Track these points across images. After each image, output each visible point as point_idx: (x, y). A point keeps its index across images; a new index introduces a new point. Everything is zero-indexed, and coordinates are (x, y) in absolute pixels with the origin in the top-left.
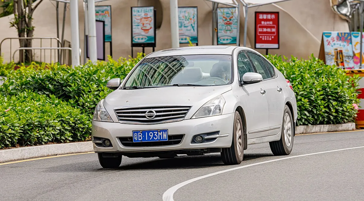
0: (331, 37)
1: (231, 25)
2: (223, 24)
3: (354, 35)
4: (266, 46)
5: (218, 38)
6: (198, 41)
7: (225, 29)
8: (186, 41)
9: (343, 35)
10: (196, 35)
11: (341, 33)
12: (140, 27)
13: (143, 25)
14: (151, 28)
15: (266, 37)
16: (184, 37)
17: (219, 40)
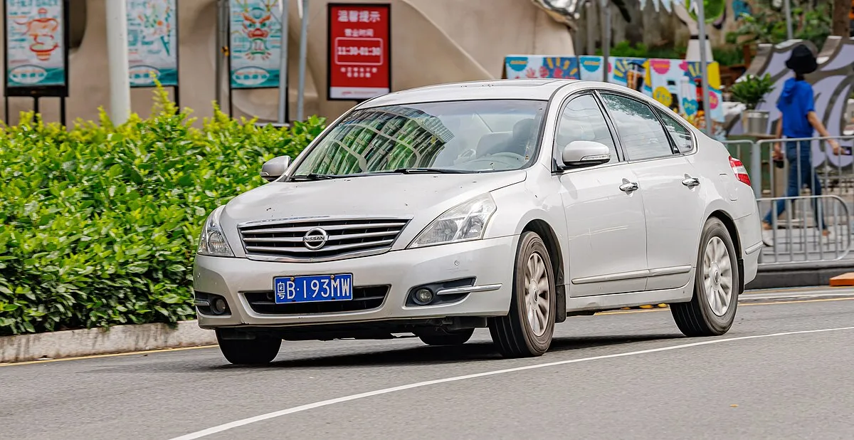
0: (527, 68)
1: (264, 39)
2: (246, 36)
3: (586, 63)
4: (356, 93)
5: (230, 74)
6: (178, 80)
7: (250, 49)
8: (148, 81)
9: (558, 64)
10: (174, 66)
11: (554, 60)
12: (26, 44)
13: (35, 39)
14: (56, 46)
15: (362, 70)
16: (143, 70)
17: (234, 77)
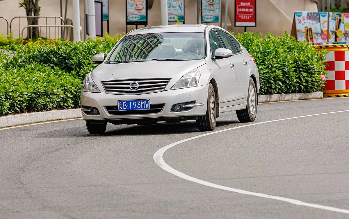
0: (302, 16)
1: (213, 5)
2: (207, 5)
3: (322, 14)
4: (244, 24)
5: (202, 17)
6: (184, 20)
7: (208, 9)
8: (174, 20)
9: (312, 15)
10: (183, 15)
11: (311, 13)
12: (133, 7)
13: (136, 6)
14: (143, 8)
15: (244, 16)
16: (173, 16)
17: (203, 19)
